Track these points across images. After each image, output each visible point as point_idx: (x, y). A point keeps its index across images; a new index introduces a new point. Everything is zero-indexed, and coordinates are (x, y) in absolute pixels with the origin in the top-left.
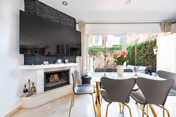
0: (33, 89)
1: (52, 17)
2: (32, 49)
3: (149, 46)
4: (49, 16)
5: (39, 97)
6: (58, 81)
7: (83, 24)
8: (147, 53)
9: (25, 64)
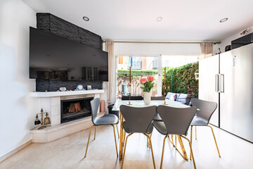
0: (47, 121)
1: (71, 35)
2: (50, 73)
3: (191, 70)
4: (67, 34)
5: (54, 129)
6: (79, 112)
7: (110, 43)
8: (190, 78)
9: (37, 90)
